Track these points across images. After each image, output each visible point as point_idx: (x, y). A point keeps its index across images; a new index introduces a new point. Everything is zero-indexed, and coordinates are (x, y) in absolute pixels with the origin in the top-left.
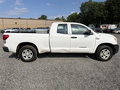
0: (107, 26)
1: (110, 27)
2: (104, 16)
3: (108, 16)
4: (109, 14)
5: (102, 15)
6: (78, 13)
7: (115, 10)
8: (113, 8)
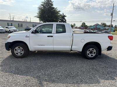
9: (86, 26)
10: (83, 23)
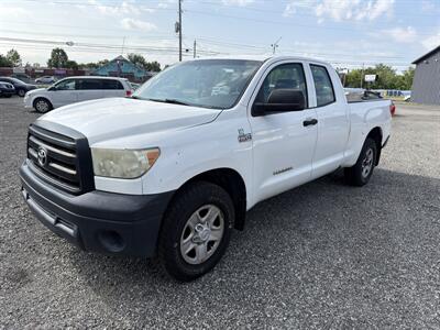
9: (73, 63)
10: (58, 51)
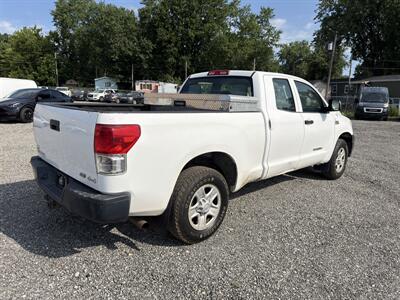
0: (154, 84)
1: (163, 90)
2: (142, 56)
3: (151, 56)
4: (154, 50)
5: (135, 52)
6: (44, 33)
7: (169, 42)
8: (163, 34)
